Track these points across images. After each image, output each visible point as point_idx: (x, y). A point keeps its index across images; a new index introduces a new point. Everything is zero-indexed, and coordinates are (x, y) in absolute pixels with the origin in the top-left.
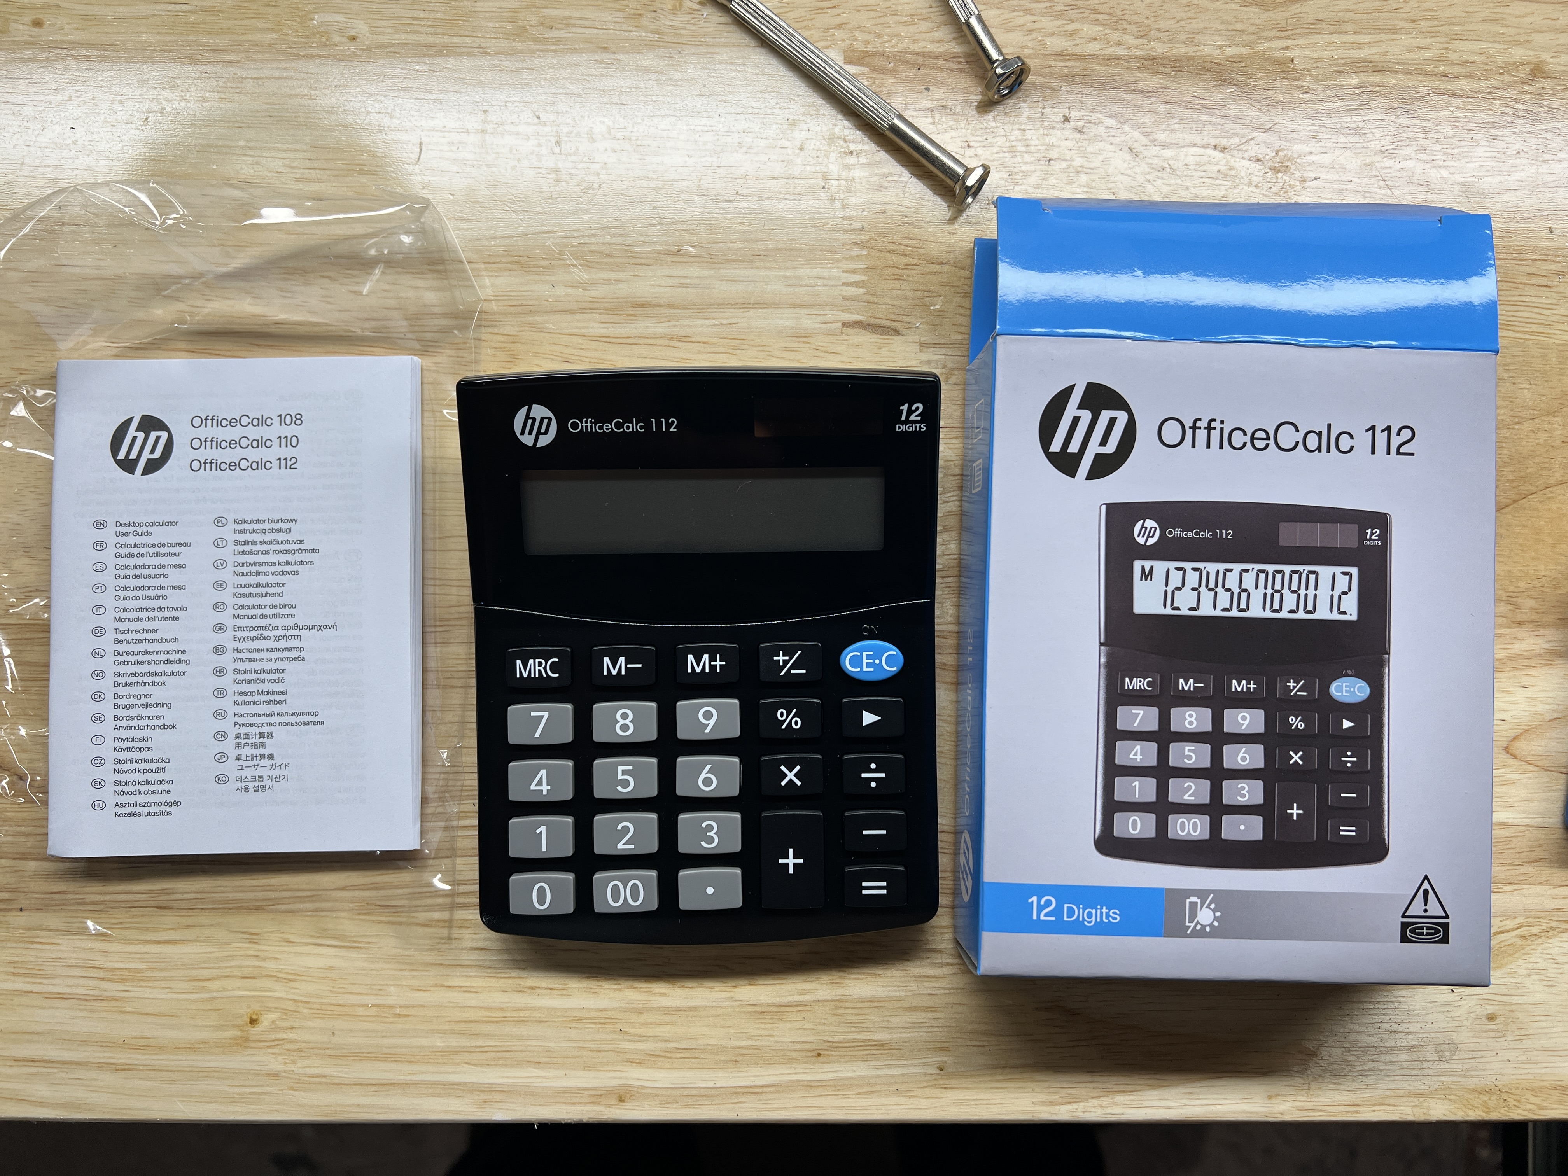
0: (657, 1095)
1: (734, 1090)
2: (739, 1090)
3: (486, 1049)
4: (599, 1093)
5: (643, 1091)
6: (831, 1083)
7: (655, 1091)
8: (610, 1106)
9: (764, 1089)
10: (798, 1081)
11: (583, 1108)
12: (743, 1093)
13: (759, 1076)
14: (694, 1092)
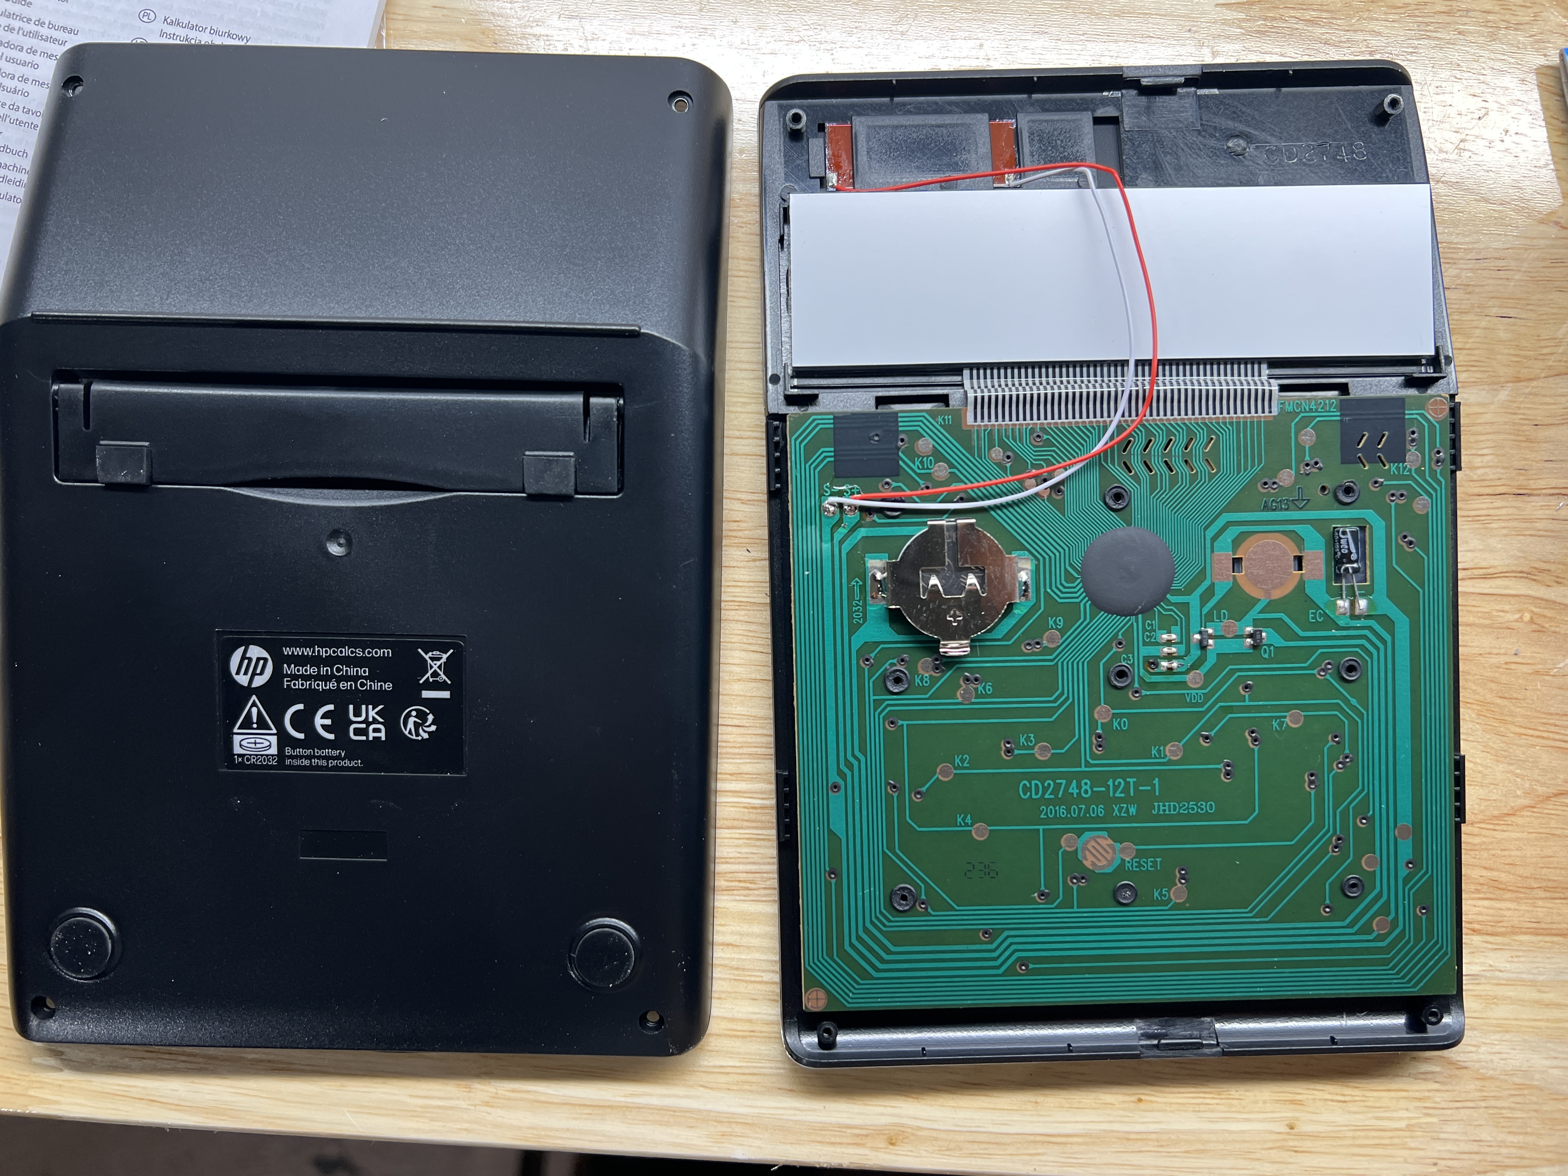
0: (936, 1139)
1: (1032, 1138)
2: (1039, 1138)
3: (728, 1070)
4: (864, 1132)
5: (920, 1133)
6: (1153, 1136)
7: (934, 1134)
8: (876, 1149)
9: (1070, 1140)
10: (1112, 1131)
11: (844, 1150)
12: (1043, 1142)
13: (1064, 1122)
14: (981, 1138)
